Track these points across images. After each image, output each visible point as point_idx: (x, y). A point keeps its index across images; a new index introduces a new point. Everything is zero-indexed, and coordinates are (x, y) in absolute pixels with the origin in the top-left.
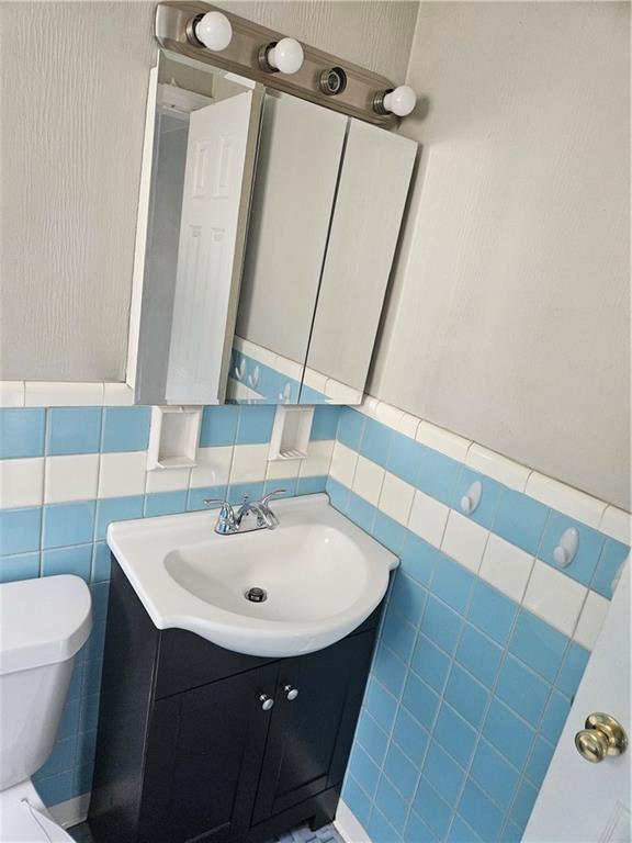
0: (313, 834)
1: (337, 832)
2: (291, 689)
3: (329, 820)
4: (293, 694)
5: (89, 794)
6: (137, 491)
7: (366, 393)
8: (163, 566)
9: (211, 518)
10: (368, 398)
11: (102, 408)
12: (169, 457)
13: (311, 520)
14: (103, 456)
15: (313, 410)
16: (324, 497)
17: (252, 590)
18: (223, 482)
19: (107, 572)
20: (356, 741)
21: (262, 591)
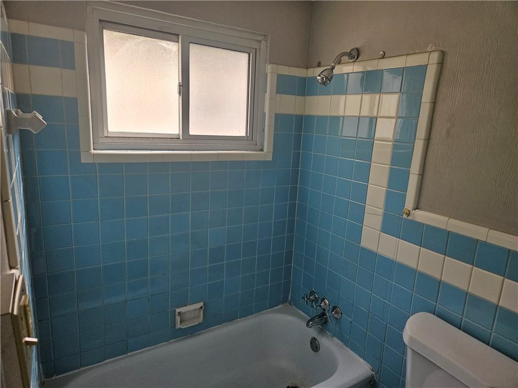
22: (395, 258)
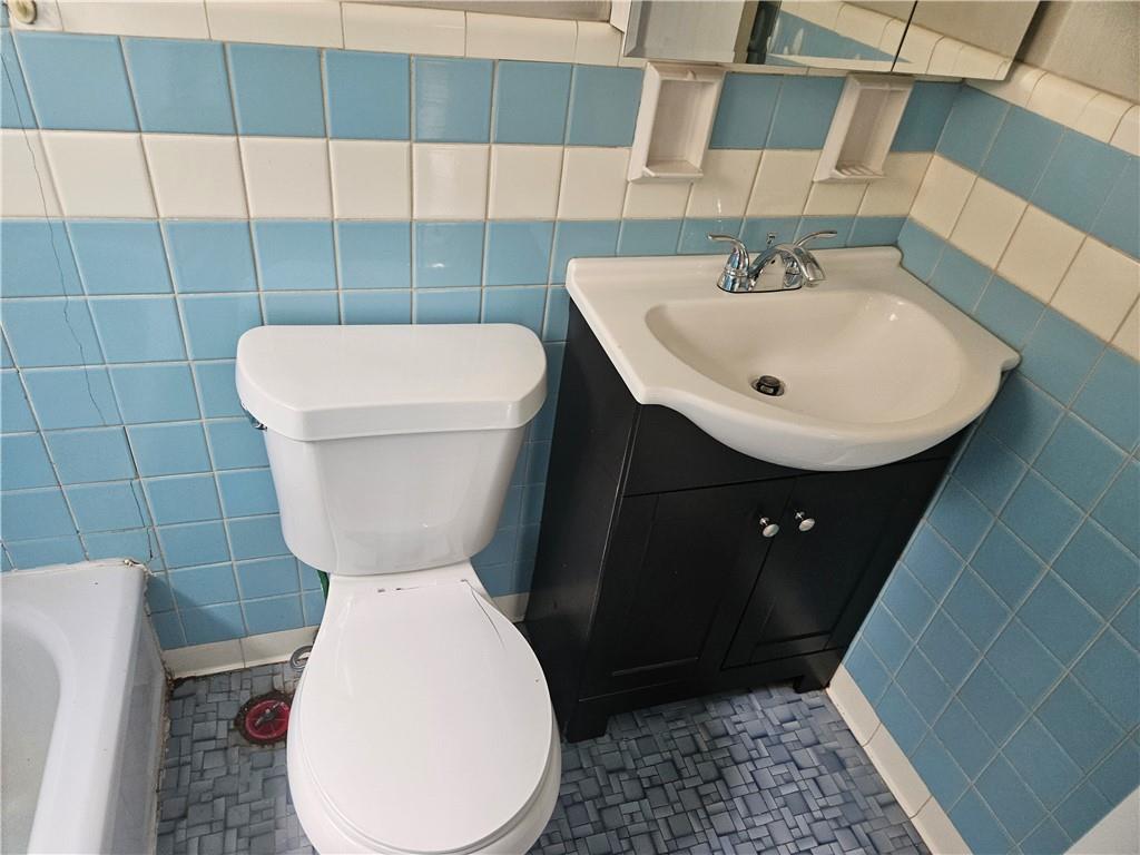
0: (796, 696)
1: (830, 701)
2: (805, 518)
3: (822, 686)
4: (807, 524)
5: (528, 594)
6: (610, 214)
7: (1020, 59)
8: (643, 323)
9: (712, 267)
10: (1022, 69)
11: (572, 65)
12: (662, 162)
13: (868, 284)
14: (568, 151)
15: (909, 90)
16: (893, 253)
17: (763, 378)
18: (736, 212)
19: (562, 332)
20: (879, 602)
21: (778, 382)
22: (52, 211)
